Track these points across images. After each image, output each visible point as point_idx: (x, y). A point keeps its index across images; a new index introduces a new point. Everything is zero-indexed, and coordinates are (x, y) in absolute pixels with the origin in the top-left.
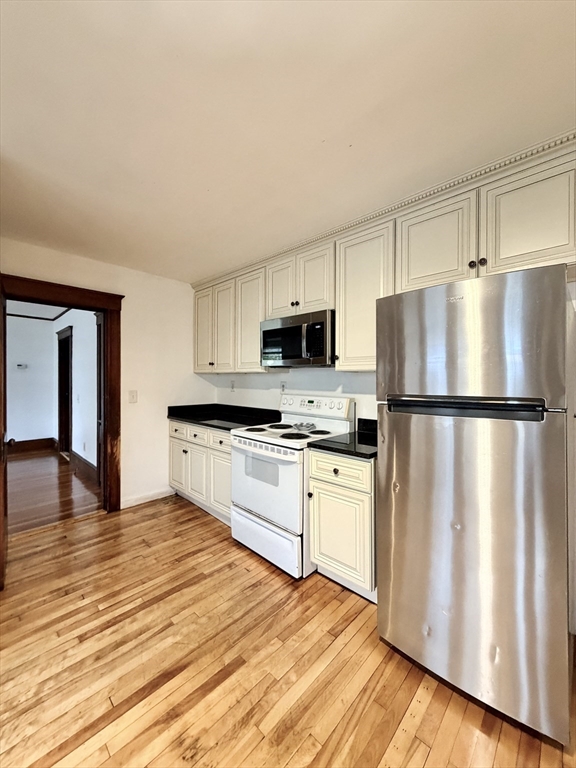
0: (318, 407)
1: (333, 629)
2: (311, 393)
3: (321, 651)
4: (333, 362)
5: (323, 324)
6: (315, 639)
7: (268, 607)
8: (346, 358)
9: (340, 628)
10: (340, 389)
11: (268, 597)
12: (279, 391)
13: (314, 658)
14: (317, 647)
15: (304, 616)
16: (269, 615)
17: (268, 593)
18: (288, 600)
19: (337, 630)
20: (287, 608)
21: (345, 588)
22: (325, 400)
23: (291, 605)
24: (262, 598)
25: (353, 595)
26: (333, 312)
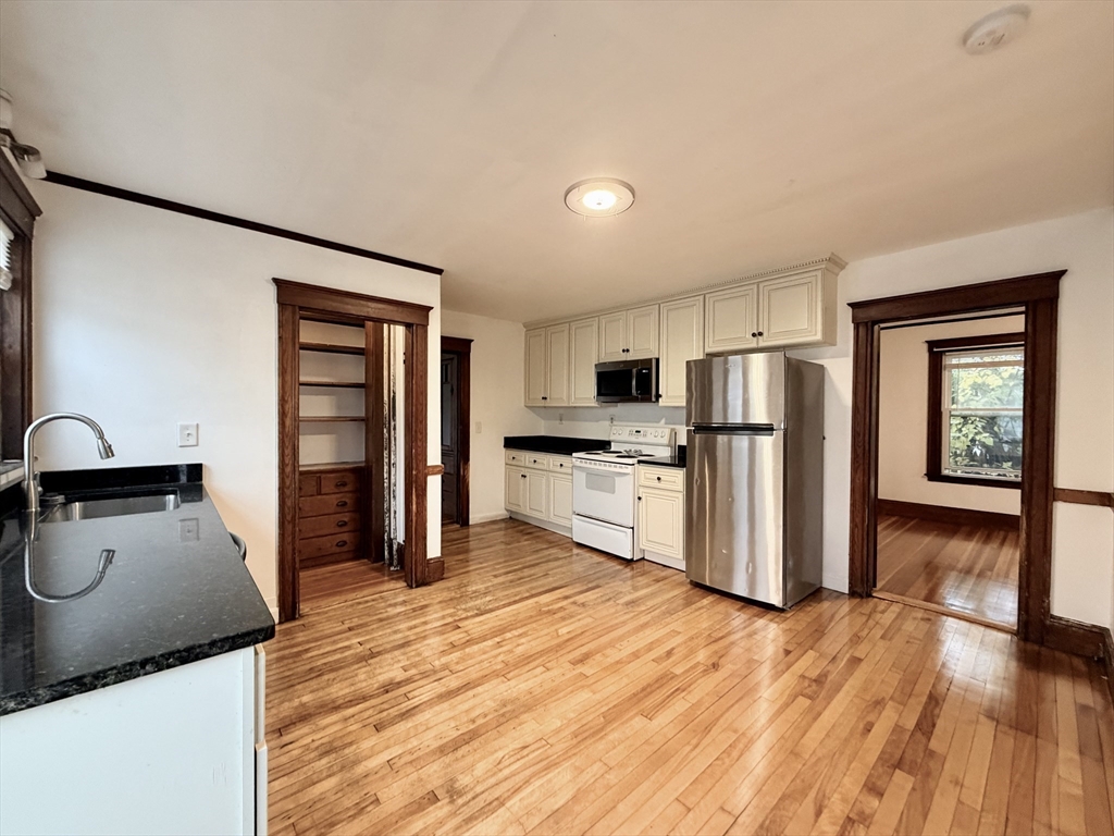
0: (645, 436)
2: (637, 424)
4: (657, 400)
5: (650, 369)
8: (667, 397)
10: (663, 421)
12: (608, 423)
18: (621, 572)
22: (650, 430)
25: (669, 568)
26: (658, 360)
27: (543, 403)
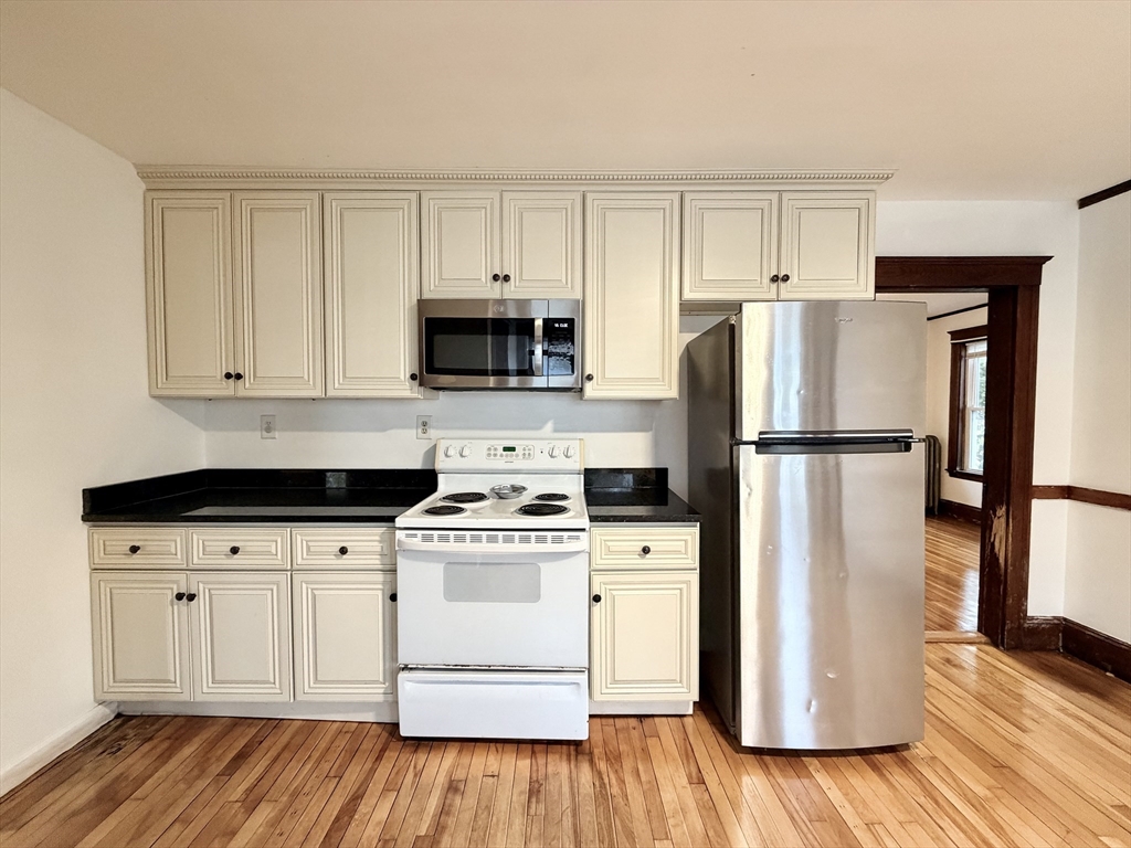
1: (689, 777)
3: (714, 813)
6: (691, 804)
7: (591, 808)
9: (694, 770)
11: (573, 794)
12: (413, 432)
13: (719, 828)
14: (704, 813)
15: (645, 787)
16: (608, 818)
17: (566, 789)
18: (601, 778)
19: (694, 774)
20: (615, 790)
21: (640, 717)
22: (537, 445)
23: (614, 781)
24: (567, 803)
25: (656, 719)
27: (229, 388)
